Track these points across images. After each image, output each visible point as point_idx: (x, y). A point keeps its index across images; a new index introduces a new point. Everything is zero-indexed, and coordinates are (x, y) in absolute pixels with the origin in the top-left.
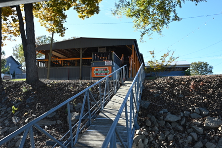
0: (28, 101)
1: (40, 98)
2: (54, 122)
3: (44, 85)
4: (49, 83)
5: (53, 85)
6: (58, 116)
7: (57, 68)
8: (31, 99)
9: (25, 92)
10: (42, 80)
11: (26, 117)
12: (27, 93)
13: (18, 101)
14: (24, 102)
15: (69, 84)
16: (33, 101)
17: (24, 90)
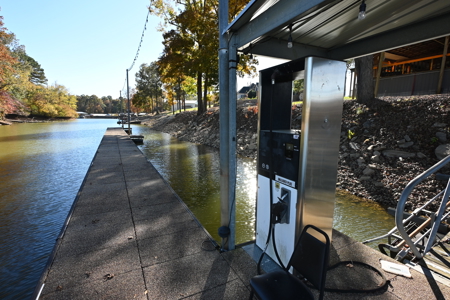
0: (365, 125)
1: (383, 122)
2: (413, 155)
3: (388, 105)
4: (395, 102)
5: (403, 104)
6: (417, 147)
7: (392, 78)
8: (370, 123)
9: (361, 114)
10: (382, 98)
11: (368, 144)
12: (363, 115)
13: (352, 125)
14: (361, 126)
15: (434, 101)
16: (373, 125)
17: (358, 112)
